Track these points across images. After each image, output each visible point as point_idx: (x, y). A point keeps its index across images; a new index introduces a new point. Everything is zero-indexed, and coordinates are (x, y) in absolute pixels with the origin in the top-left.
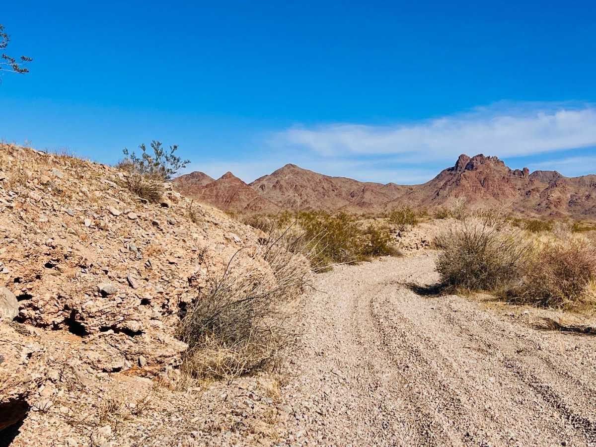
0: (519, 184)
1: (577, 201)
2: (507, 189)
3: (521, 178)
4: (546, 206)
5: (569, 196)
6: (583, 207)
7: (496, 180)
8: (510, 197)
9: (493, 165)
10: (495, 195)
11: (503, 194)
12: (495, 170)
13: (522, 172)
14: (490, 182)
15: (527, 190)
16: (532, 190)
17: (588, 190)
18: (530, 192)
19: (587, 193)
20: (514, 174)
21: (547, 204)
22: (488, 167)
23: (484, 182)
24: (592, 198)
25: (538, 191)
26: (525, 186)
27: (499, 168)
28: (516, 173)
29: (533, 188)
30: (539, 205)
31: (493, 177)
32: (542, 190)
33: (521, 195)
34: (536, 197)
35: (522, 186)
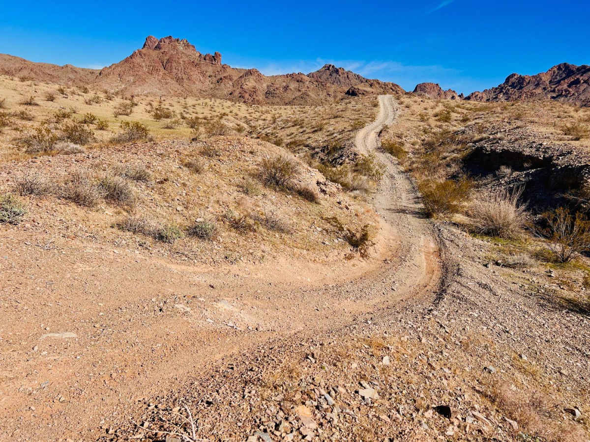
0: (210, 70)
1: (275, 92)
2: (195, 74)
3: (212, 64)
4: (240, 95)
5: (265, 85)
6: (282, 99)
7: (181, 62)
8: (197, 83)
9: (182, 48)
10: (179, 80)
11: (189, 79)
12: (183, 53)
13: (213, 57)
14: (174, 64)
15: (219, 77)
16: (224, 77)
17: (286, 81)
18: (221, 79)
19: (284, 84)
20: (205, 59)
21: (240, 93)
22: (175, 48)
23: (167, 64)
24: (291, 89)
25: (231, 79)
26: (217, 73)
27: (189, 51)
28: (207, 58)
29: (225, 75)
30: (231, 94)
31: (178, 59)
32: (235, 78)
33: (212, 83)
34: (228, 86)
35: (213, 72)
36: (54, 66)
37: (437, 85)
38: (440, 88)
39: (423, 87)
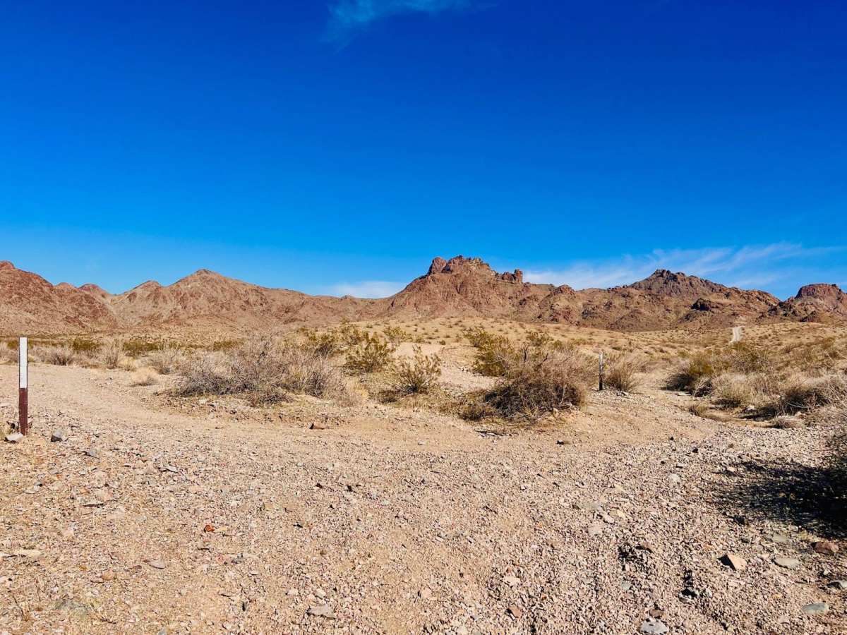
0: (510, 291)
1: (595, 312)
2: (494, 297)
3: (512, 283)
4: (552, 318)
5: (580, 304)
6: (605, 319)
7: (478, 285)
8: (497, 306)
9: (475, 268)
10: (476, 305)
11: (487, 303)
12: (476, 274)
13: (513, 275)
14: (470, 288)
15: (521, 298)
16: (528, 298)
17: (607, 296)
18: (524, 300)
19: (606, 301)
20: (503, 278)
21: (551, 315)
22: (468, 269)
23: (461, 288)
24: (615, 307)
25: (536, 300)
26: (518, 293)
27: (483, 271)
28: (506, 277)
29: (528, 295)
30: (539, 317)
31: (474, 281)
32: (541, 298)
33: (513, 306)
34: (534, 307)
35: (514, 293)
36: (332, 298)
37: (834, 285)
38: (840, 290)
39: (811, 290)
